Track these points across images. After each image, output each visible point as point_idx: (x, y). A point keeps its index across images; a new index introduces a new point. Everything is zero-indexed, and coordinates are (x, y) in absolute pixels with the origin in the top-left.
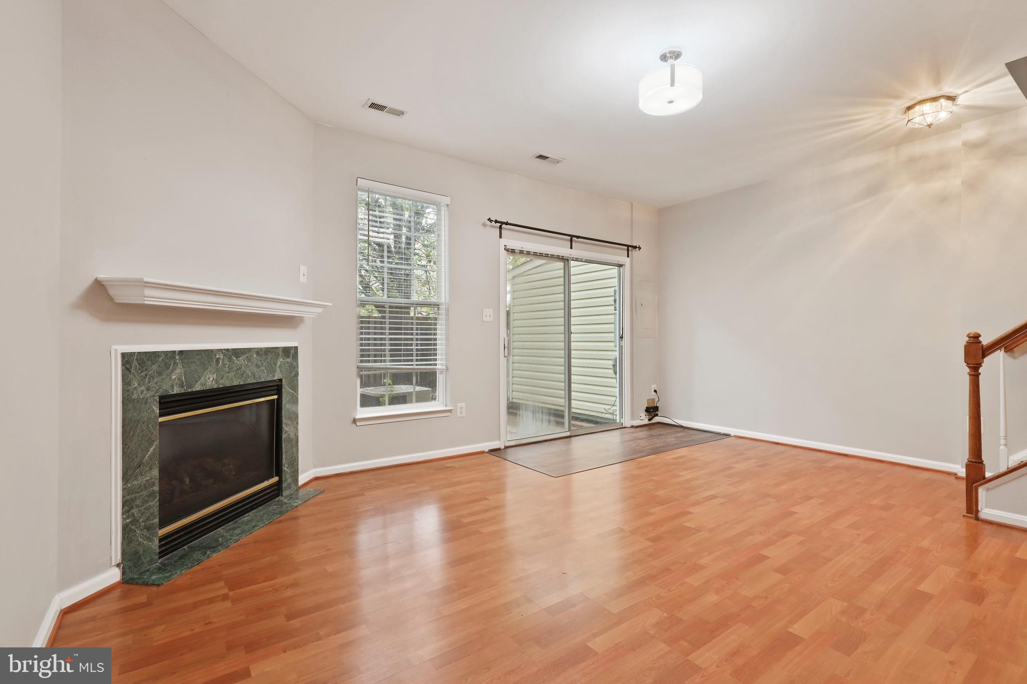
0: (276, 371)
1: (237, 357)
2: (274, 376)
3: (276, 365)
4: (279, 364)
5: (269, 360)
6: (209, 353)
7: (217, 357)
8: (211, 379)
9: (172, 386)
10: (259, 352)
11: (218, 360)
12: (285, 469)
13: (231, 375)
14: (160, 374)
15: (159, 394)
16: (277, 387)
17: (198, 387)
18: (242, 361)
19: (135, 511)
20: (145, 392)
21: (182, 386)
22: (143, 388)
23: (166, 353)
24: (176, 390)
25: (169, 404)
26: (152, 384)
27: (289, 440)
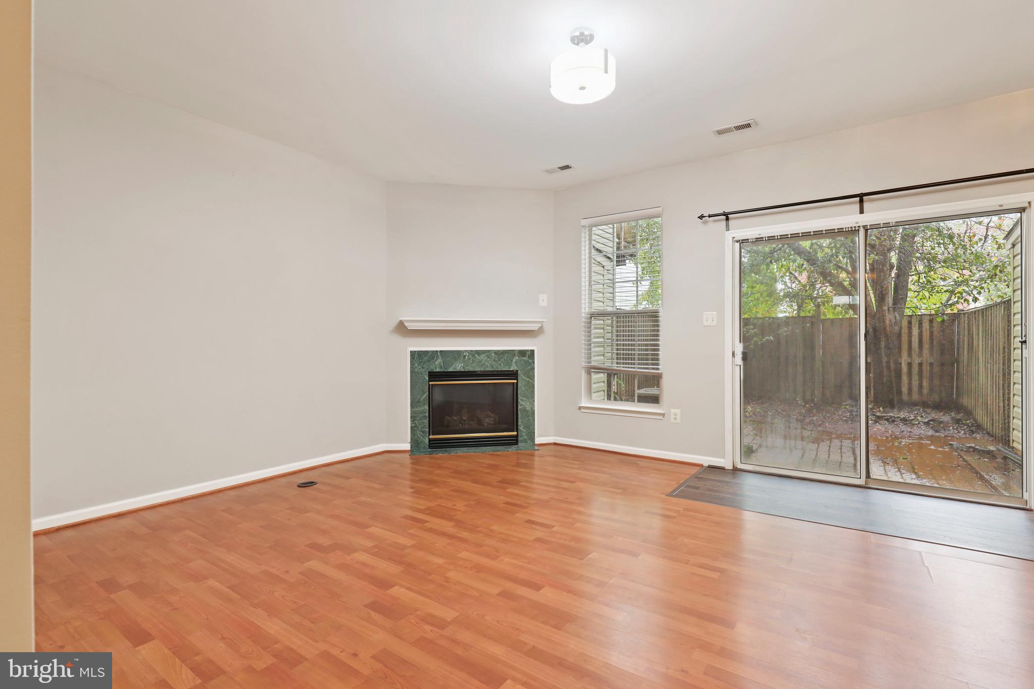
0: (512, 365)
1: (478, 355)
2: (510, 368)
3: (512, 361)
4: (514, 360)
5: (505, 358)
6: (459, 353)
7: (464, 354)
8: (460, 366)
9: (436, 368)
10: (497, 353)
11: (464, 357)
12: (521, 429)
13: (474, 365)
14: (429, 361)
15: (428, 371)
16: (514, 375)
17: (451, 370)
18: (482, 356)
19: (416, 422)
20: (421, 369)
21: (441, 367)
22: (420, 367)
23: (433, 352)
24: (438, 370)
25: (433, 376)
26: (424, 366)
27: (525, 410)
